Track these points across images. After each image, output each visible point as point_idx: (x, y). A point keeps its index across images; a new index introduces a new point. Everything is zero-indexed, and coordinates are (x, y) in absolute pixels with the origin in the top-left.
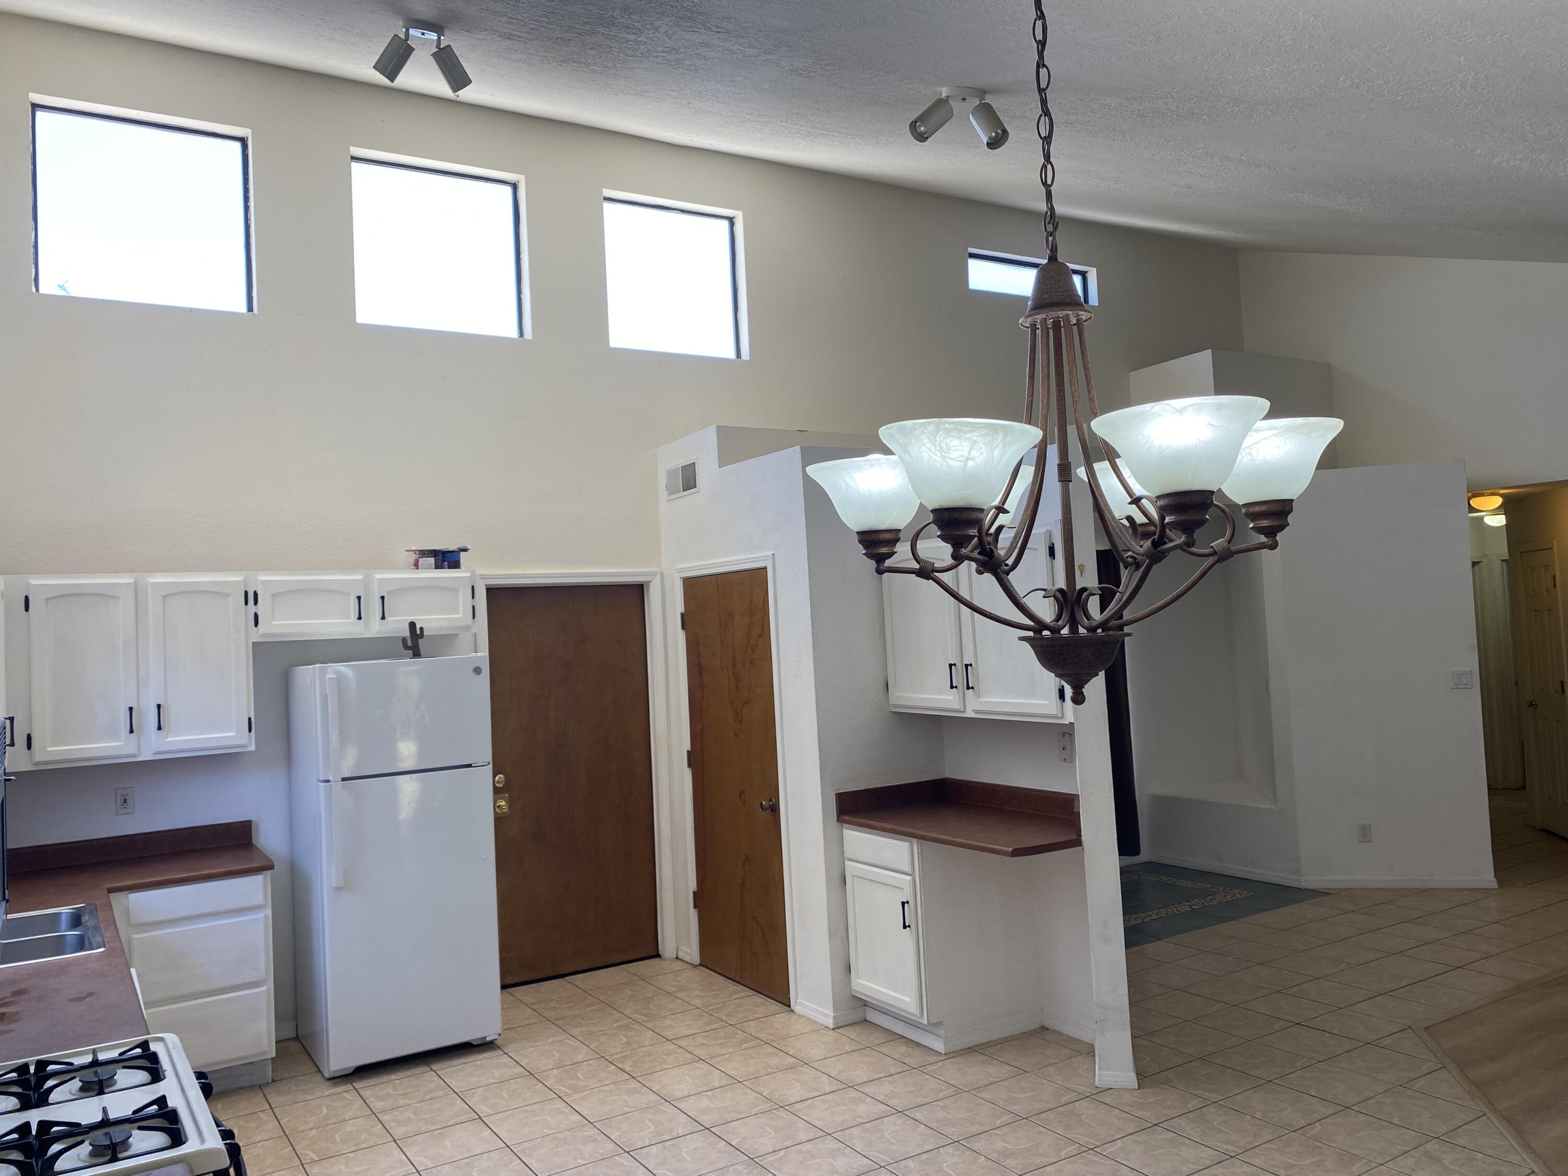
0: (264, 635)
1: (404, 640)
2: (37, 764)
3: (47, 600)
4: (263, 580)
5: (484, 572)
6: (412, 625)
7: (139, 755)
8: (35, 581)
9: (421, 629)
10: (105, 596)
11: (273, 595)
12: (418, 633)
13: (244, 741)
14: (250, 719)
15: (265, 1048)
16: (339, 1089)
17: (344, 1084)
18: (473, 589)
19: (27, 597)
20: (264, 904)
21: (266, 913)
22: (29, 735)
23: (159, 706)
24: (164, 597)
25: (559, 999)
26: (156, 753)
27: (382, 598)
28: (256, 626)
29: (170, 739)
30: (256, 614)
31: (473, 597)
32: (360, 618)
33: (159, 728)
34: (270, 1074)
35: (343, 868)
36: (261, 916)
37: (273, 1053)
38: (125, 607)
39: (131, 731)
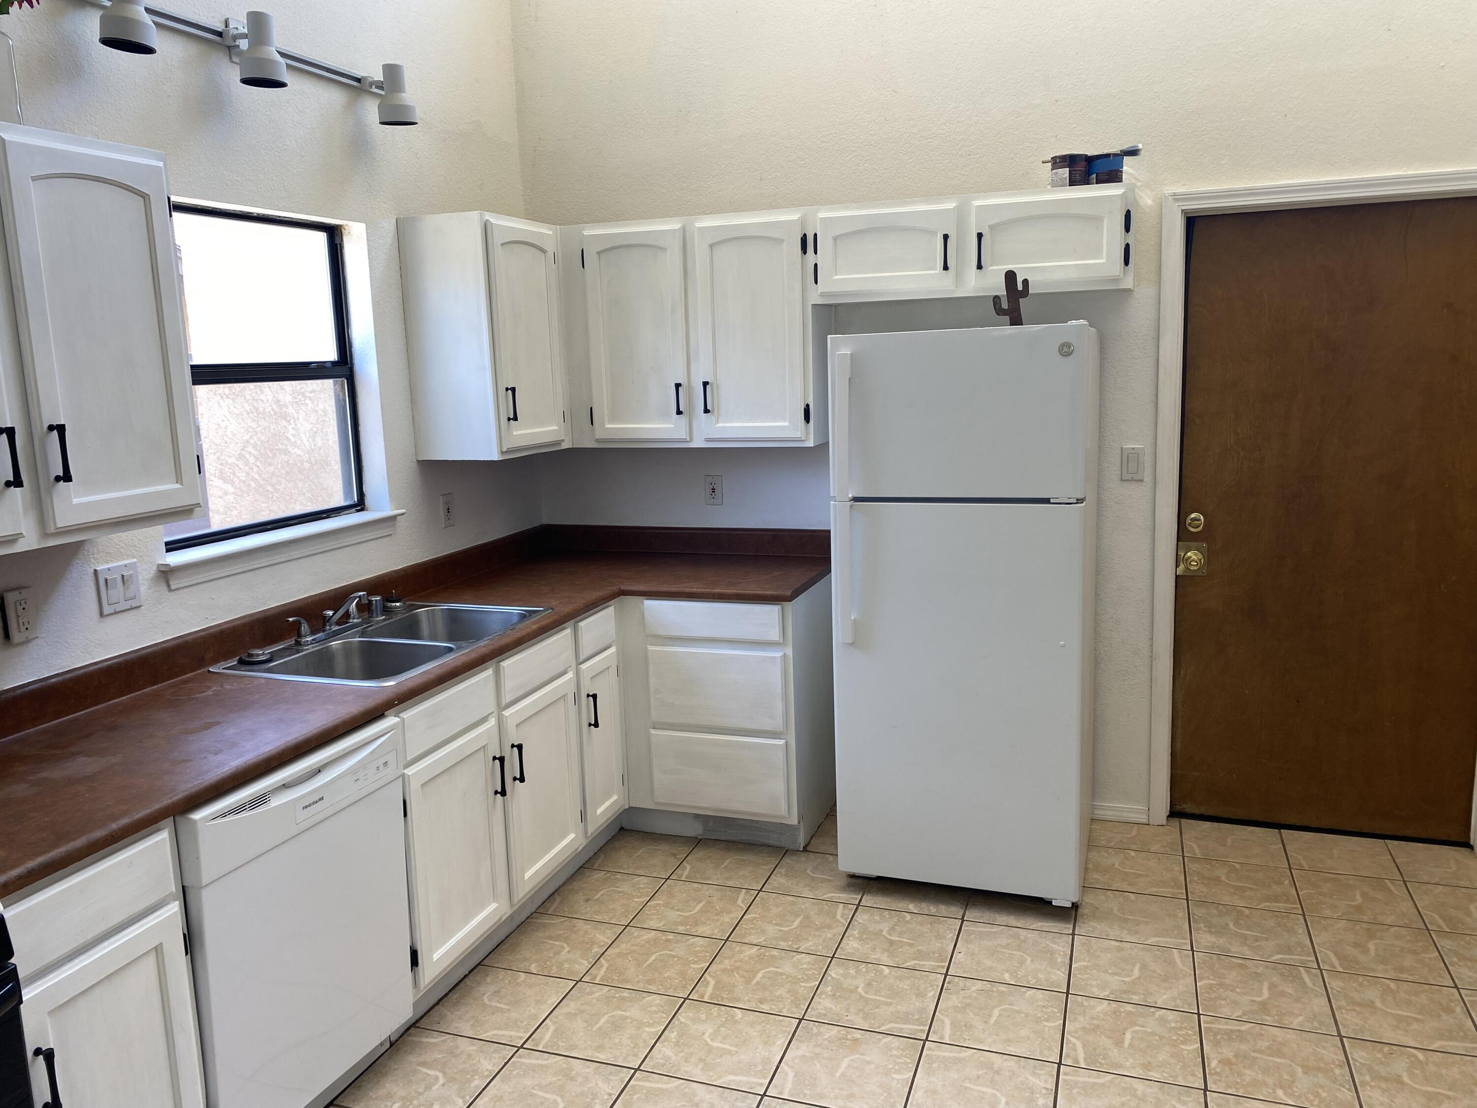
0: (823, 295)
1: (996, 299)
2: (597, 441)
3: (599, 253)
4: (824, 217)
5: (1181, 190)
6: (1010, 276)
7: (691, 440)
8: (590, 231)
9: (1026, 282)
10: (651, 247)
11: (835, 239)
12: (1020, 287)
13: (798, 434)
14: (808, 406)
15: (784, 812)
16: (844, 896)
17: (855, 891)
18: (1128, 216)
19: (582, 250)
20: (781, 641)
21: (784, 654)
22: (591, 409)
23: (705, 384)
24: (711, 246)
25: (1238, 866)
26: (708, 440)
27: (980, 236)
28: (816, 282)
29: (720, 425)
30: (816, 265)
31: (1127, 229)
32: (946, 268)
33: (706, 411)
34: (801, 841)
35: (853, 618)
36: (778, 654)
37: (794, 821)
38: (672, 259)
39: (679, 412)
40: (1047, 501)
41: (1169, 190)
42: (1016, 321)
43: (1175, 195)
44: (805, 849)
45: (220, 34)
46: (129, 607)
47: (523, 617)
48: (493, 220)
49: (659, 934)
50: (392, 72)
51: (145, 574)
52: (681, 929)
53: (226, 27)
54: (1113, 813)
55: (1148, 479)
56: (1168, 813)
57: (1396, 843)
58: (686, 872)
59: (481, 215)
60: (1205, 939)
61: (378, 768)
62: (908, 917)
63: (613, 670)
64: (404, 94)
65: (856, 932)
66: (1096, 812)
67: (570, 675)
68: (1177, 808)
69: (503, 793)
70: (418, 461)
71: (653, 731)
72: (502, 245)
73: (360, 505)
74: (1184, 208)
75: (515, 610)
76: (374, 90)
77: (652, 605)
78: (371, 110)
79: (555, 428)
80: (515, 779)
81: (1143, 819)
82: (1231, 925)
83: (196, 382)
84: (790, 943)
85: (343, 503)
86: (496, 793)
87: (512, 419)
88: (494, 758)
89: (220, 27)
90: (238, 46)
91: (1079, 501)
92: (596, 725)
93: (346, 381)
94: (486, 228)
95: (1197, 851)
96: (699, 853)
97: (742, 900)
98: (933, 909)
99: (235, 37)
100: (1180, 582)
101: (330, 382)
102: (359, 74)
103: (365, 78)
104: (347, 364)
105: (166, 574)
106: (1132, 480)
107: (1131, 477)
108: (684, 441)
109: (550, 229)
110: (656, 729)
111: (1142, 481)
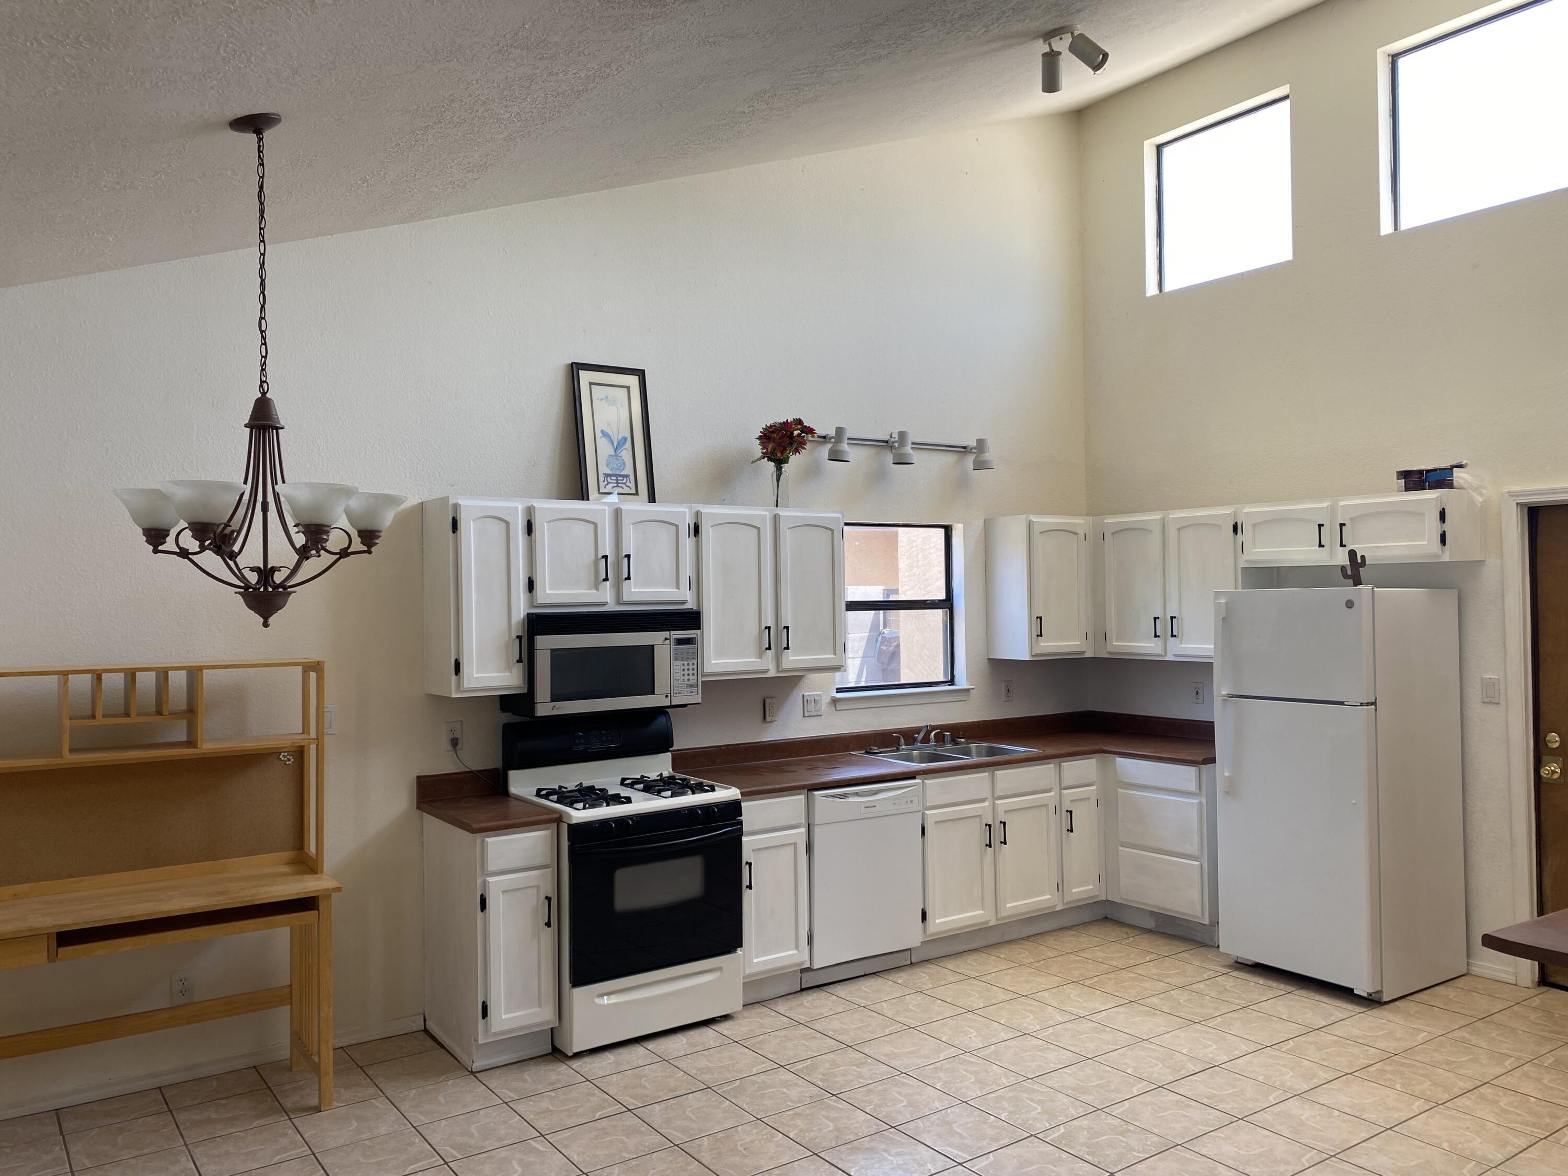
0: (1246, 561)
1: (1343, 568)
2: (1110, 653)
3: (1113, 534)
4: (1248, 512)
7: (1166, 655)
8: (1110, 520)
9: (1363, 557)
10: (1141, 530)
11: (1254, 526)
12: (1359, 561)
15: (1199, 914)
16: (1220, 969)
17: (1230, 969)
18: (1442, 513)
19: (1103, 532)
20: (1199, 794)
21: (1200, 802)
22: (1105, 632)
23: (1172, 618)
24: (1179, 530)
25: (1557, 1016)
26: (1176, 656)
27: (1343, 524)
28: (1243, 553)
29: (1182, 646)
30: (1242, 542)
31: (1443, 521)
32: (1321, 545)
33: (1172, 636)
35: (1227, 775)
36: (1196, 801)
37: (1206, 922)
38: (1156, 538)
39: (1154, 636)
40: (1342, 703)
41: (1505, 490)
42: (1357, 582)
43: (1509, 492)
45: (886, 442)
46: (817, 715)
47: (1025, 752)
48: (1034, 520)
49: (1084, 959)
50: (981, 443)
51: (825, 700)
52: (1100, 960)
54: (1487, 971)
55: (1503, 703)
56: (1536, 980)
59: (1026, 517)
61: (907, 803)
63: (1093, 800)
64: (987, 454)
65: (1208, 982)
67: (1053, 794)
68: (1552, 979)
69: (989, 846)
70: (990, 659)
71: (1120, 848)
72: (1040, 533)
73: (952, 682)
74: (1518, 502)
76: (972, 452)
77: (1120, 760)
78: (969, 461)
79: (1080, 643)
80: (1001, 843)
81: (1511, 979)
83: (847, 610)
84: (1160, 977)
85: (943, 680)
86: (983, 845)
87: (1039, 636)
88: (986, 825)
89: (887, 438)
91: (1364, 704)
92: (1071, 831)
93: (948, 611)
94: (1030, 525)
95: (1537, 1003)
96: (1146, 936)
97: (1150, 957)
98: (1274, 985)
99: (893, 442)
100: (1542, 787)
101: (940, 611)
102: (964, 444)
103: (968, 446)
104: (950, 602)
105: (835, 701)
106: (1490, 703)
107: (1491, 700)
108: (1160, 655)
109: (1083, 519)
110: (1122, 846)
111: (1498, 704)
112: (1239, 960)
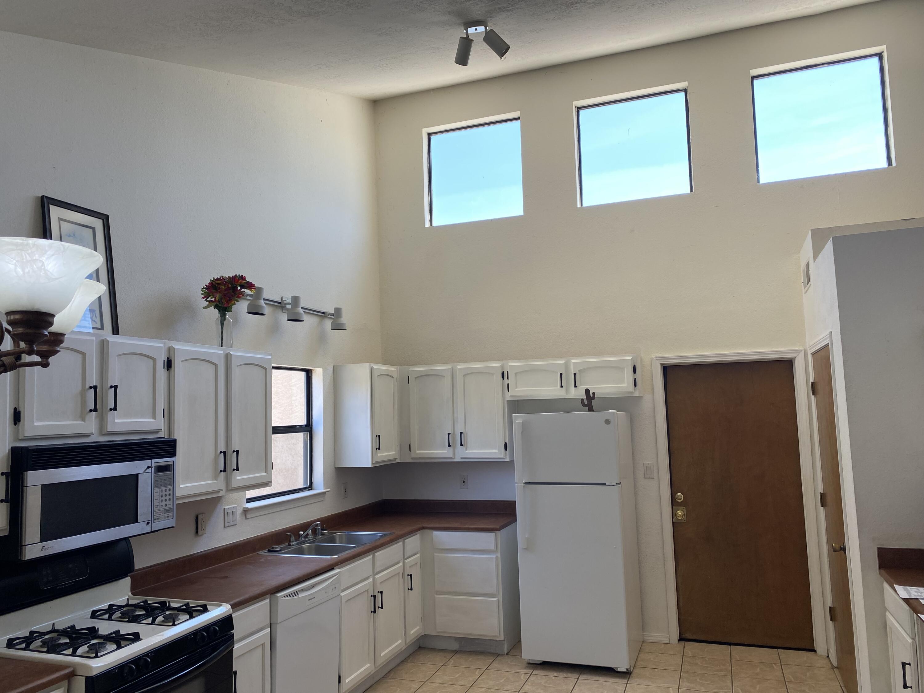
0: (511, 396)
1: (582, 400)
2: (412, 459)
3: (416, 378)
4: (511, 365)
5: (660, 355)
6: (587, 391)
7: (454, 458)
8: (412, 369)
9: (594, 393)
10: (438, 376)
11: (516, 374)
12: (592, 395)
13: (502, 456)
14: (506, 443)
15: (497, 634)
16: (525, 671)
17: (530, 669)
18: (634, 368)
19: (409, 377)
20: (495, 550)
21: (497, 556)
22: (410, 444)
23: (461, 433)
24: (464, 376)
25: (707, 659)
26: (462, 458)
27: (575, 374)
28: (508, 391)
29: (467, 451)
30: (508, 384)
31: (635, 372)
32: (562, 386)
33: (461, 445)
34: (506, 649)
35: (526, 537)
36: (494, 556)
37: (502, 638)
38: (447, 381)
39: (449, 446)
41: (654, 356)
42: (591, 409)
43: (656, 357)
44: (507, 654)
45: (280, 303)
46: (233, 524)
47: (381, 536)
48: (374, 367)
49: (440, 685)
50: (338, 311)
51: (239, 511)
52: (450, 683)
53: (282, 300)
55: (656, 477)
56: (679, 638)
57: (783, 650)
58: (452, 663)
59: (370, 365)
60: (685, 684)
61: (333, 589)
62: (553, 678)
63: (419, 564)
64: (342, 318)
65: (530, 684)
66: (645, 638)
67: (401, 564)
68: (684, 636)
69: (375, 612)
70: (335, 468)
71: (436, 596)
72: (377, 376)
73: (311, 487)
74: (662, 363)
75: (378, 534)
76: (330, 316)
77: (436, 533)
78: (328, 323)
79: (394, 453)
80: (379, 607)
81: (667, 641)
82: (698, 680)
84: (500, 687)
85: (302, 487)
86: (372, 612)
87: (378, 449)
88: (372, 596)
89: (280, 301)
90: (286, 307)
91: (617, 484)
92: (411, 589)
93: (309, 433)
94: (372, 369)
95: (690, 653)
96: (458, 656)
97: (478, 673)
98: (565, 675)
99: (286, 304)
100: (675, 525)
101: (302, 434)
102: (325, 311)
103: (327, 312)
104: (310, 426)
105: (246, 511)
106: (649, 478)
107: (648, 477)
108: (451, 458)
109: (395, 368)
110: (436, 594)
111: (653, 478)
112: (531, 662)
